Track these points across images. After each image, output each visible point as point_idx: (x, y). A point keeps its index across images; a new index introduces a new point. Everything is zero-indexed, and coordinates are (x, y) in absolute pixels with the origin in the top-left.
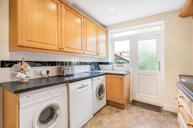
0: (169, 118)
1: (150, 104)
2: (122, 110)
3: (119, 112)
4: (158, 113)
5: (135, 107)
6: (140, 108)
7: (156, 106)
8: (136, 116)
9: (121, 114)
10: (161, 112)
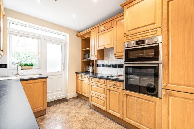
0: (75, 101)
1: (58, 100)
2: (45, 116)
3: (44, 119)
4: (68, 102)
5: (51, 107)
6: (55, 106)
7: (62, 99)
8: (60, 111)
9: (49, 119)
10: (68, 101)
